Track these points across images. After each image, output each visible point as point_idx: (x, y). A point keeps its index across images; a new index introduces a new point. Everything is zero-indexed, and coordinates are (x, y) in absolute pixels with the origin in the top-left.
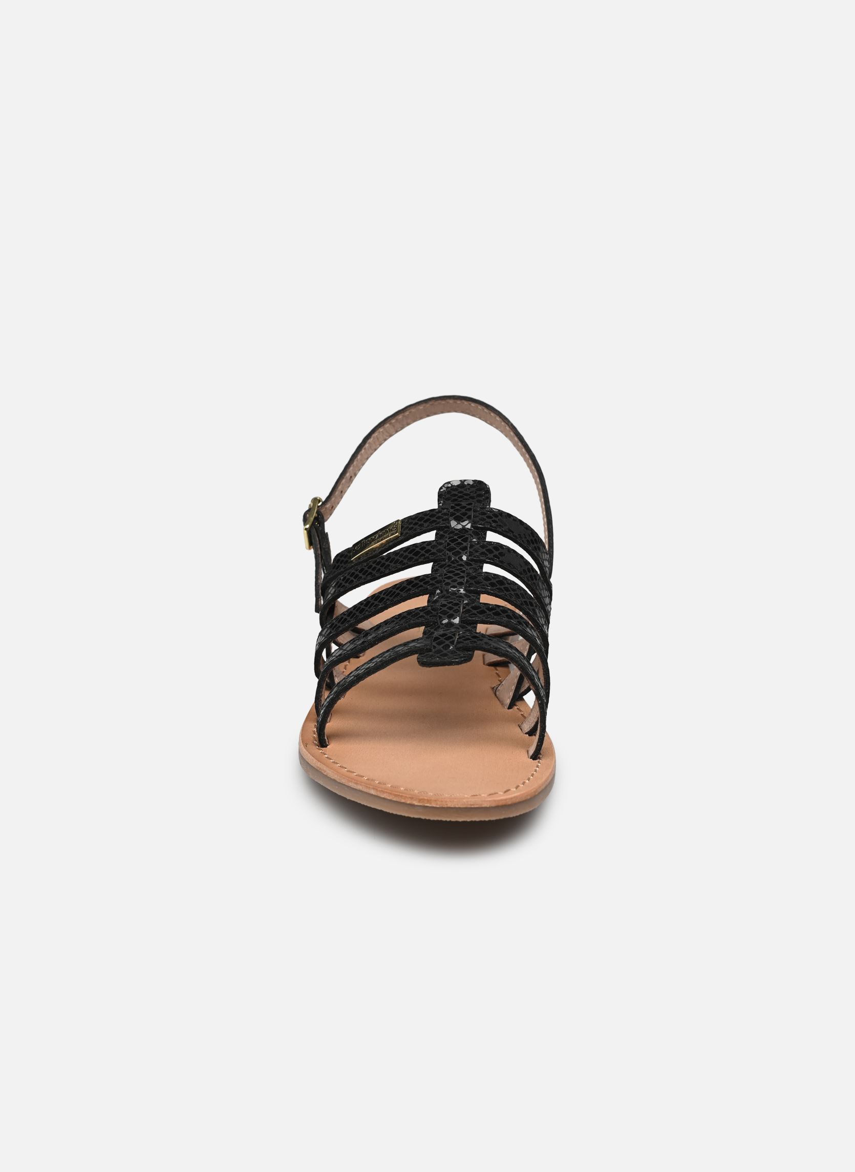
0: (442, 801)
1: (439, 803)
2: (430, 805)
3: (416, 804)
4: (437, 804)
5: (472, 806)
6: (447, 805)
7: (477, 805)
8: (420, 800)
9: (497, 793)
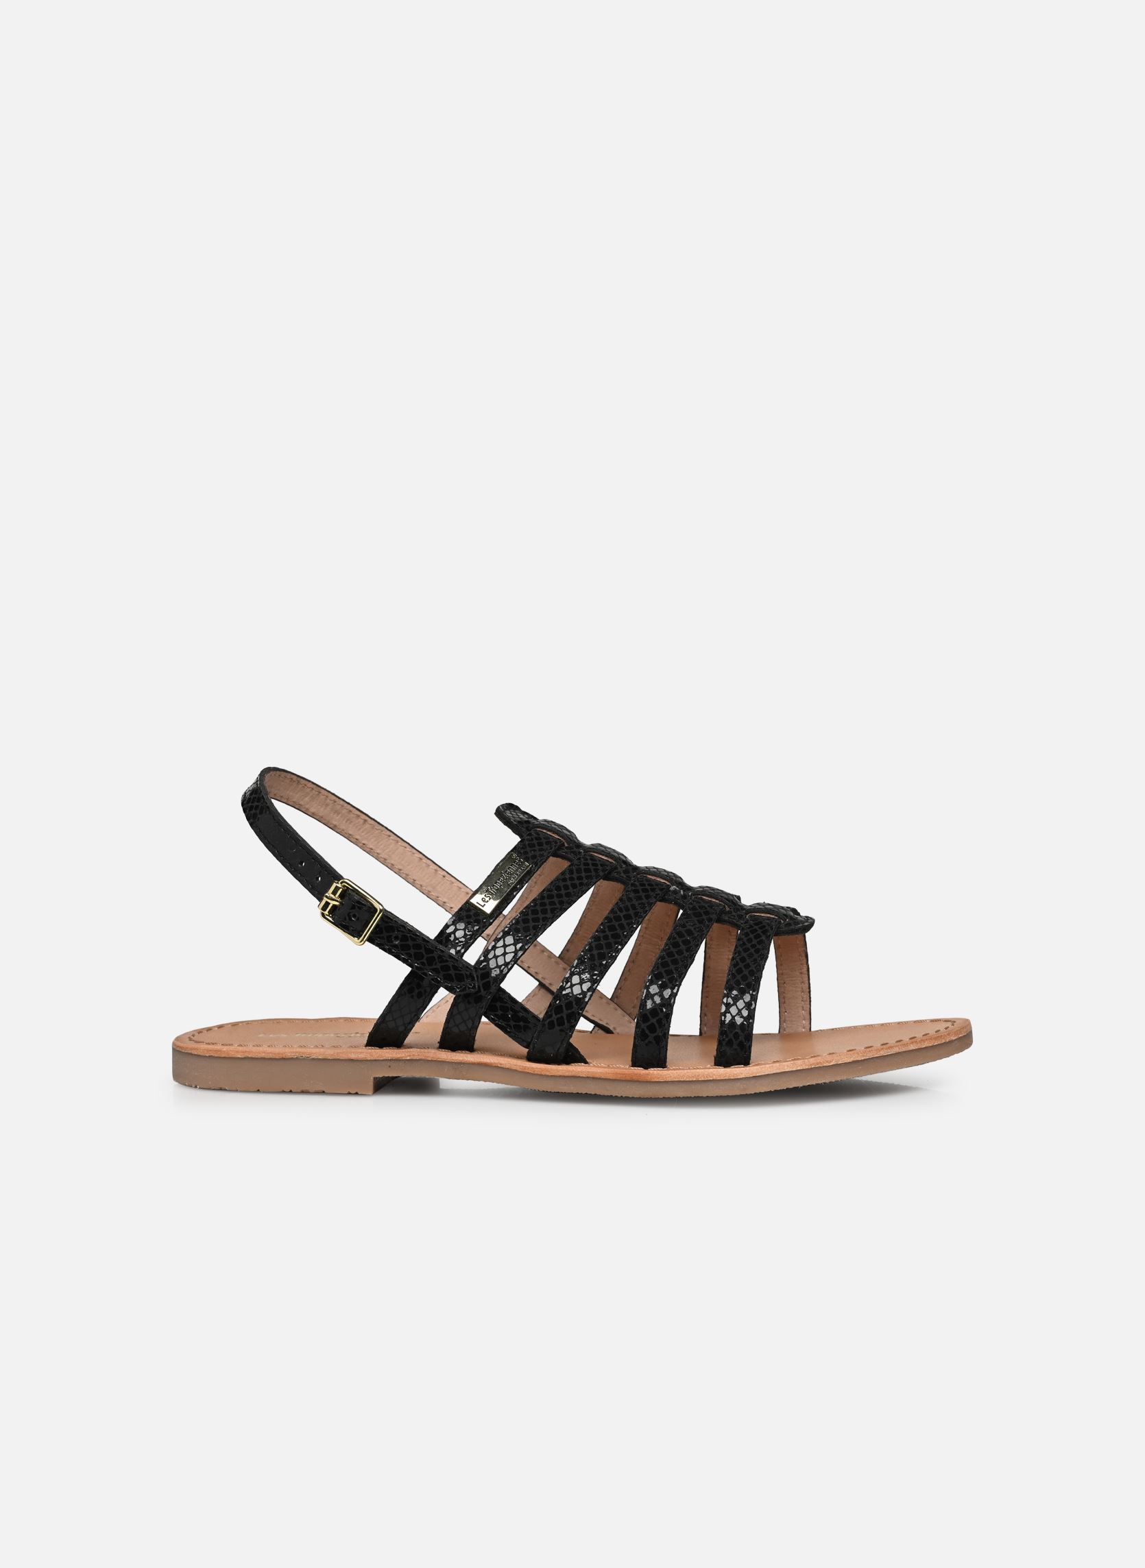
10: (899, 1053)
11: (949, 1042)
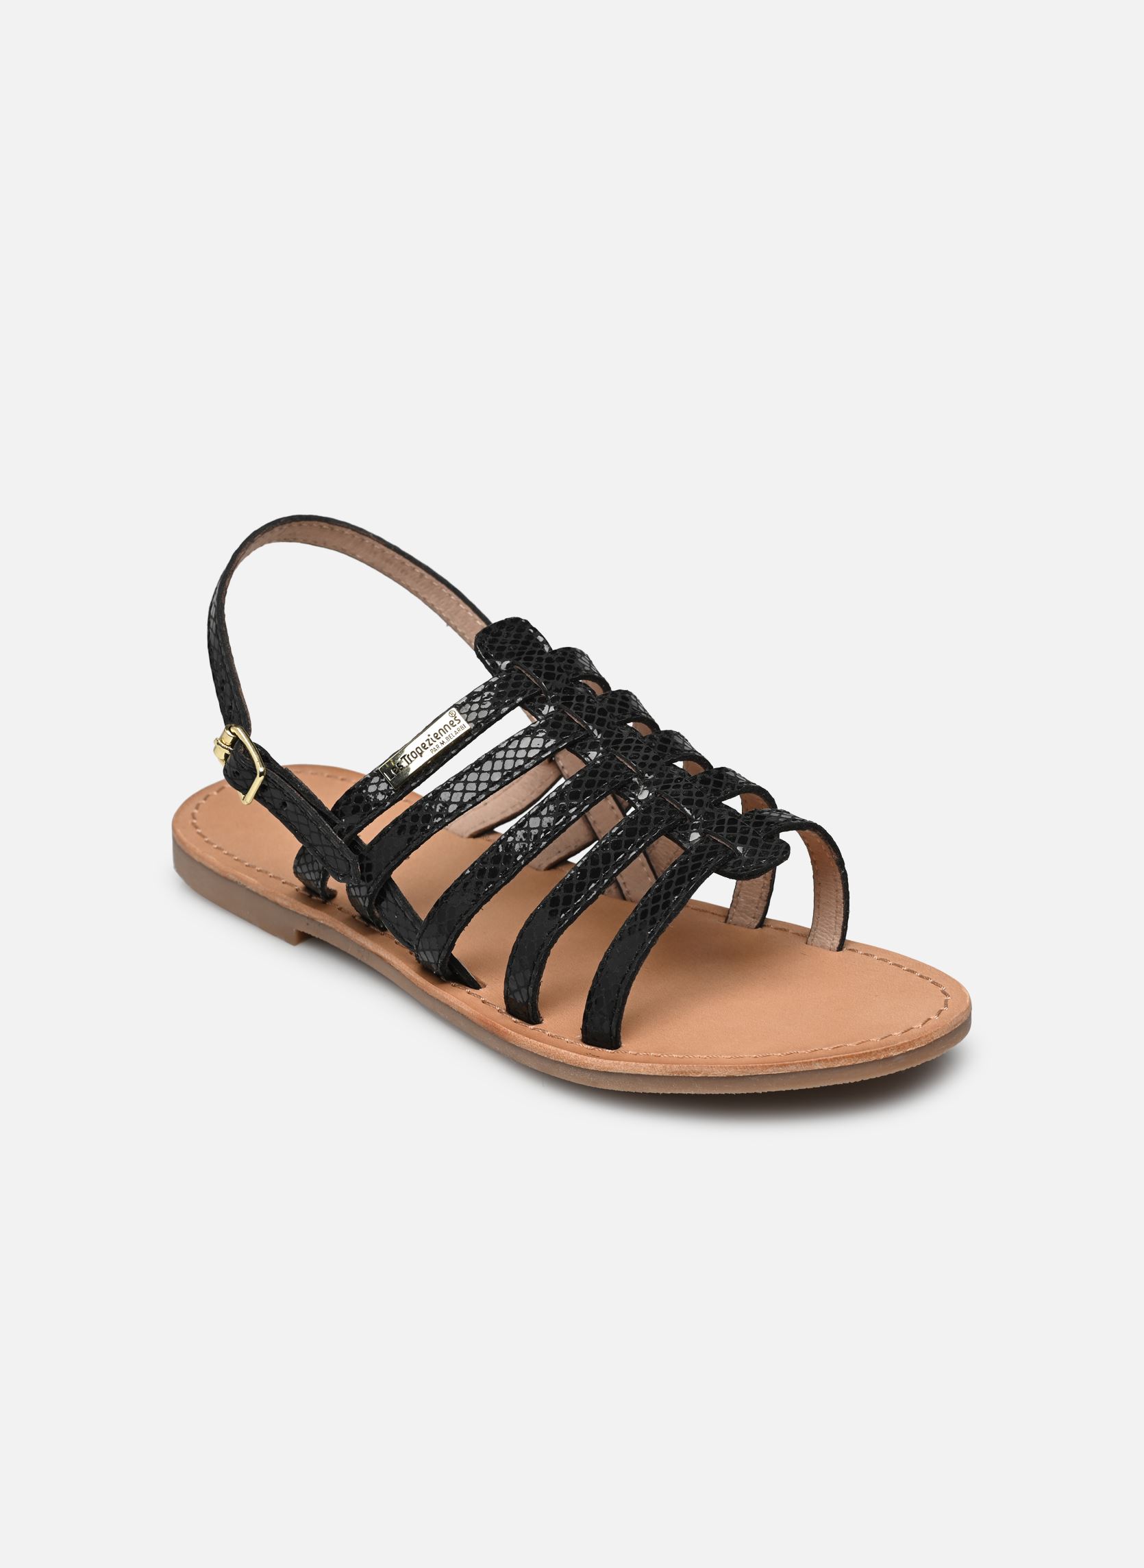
0: (926, 1036)
1: (923, 1040)
2: (914, 1048)
3: (894, 1055)
4: (922, 1043)
5: (956, 1027)
6: (932, 1038)
7: (959, 1022)
8: (898, 1048)
9: (929, 1019)
10: (795, 1073)
11: (884, 1059)
